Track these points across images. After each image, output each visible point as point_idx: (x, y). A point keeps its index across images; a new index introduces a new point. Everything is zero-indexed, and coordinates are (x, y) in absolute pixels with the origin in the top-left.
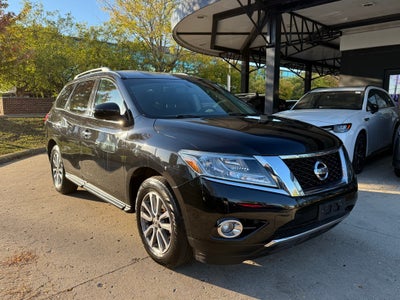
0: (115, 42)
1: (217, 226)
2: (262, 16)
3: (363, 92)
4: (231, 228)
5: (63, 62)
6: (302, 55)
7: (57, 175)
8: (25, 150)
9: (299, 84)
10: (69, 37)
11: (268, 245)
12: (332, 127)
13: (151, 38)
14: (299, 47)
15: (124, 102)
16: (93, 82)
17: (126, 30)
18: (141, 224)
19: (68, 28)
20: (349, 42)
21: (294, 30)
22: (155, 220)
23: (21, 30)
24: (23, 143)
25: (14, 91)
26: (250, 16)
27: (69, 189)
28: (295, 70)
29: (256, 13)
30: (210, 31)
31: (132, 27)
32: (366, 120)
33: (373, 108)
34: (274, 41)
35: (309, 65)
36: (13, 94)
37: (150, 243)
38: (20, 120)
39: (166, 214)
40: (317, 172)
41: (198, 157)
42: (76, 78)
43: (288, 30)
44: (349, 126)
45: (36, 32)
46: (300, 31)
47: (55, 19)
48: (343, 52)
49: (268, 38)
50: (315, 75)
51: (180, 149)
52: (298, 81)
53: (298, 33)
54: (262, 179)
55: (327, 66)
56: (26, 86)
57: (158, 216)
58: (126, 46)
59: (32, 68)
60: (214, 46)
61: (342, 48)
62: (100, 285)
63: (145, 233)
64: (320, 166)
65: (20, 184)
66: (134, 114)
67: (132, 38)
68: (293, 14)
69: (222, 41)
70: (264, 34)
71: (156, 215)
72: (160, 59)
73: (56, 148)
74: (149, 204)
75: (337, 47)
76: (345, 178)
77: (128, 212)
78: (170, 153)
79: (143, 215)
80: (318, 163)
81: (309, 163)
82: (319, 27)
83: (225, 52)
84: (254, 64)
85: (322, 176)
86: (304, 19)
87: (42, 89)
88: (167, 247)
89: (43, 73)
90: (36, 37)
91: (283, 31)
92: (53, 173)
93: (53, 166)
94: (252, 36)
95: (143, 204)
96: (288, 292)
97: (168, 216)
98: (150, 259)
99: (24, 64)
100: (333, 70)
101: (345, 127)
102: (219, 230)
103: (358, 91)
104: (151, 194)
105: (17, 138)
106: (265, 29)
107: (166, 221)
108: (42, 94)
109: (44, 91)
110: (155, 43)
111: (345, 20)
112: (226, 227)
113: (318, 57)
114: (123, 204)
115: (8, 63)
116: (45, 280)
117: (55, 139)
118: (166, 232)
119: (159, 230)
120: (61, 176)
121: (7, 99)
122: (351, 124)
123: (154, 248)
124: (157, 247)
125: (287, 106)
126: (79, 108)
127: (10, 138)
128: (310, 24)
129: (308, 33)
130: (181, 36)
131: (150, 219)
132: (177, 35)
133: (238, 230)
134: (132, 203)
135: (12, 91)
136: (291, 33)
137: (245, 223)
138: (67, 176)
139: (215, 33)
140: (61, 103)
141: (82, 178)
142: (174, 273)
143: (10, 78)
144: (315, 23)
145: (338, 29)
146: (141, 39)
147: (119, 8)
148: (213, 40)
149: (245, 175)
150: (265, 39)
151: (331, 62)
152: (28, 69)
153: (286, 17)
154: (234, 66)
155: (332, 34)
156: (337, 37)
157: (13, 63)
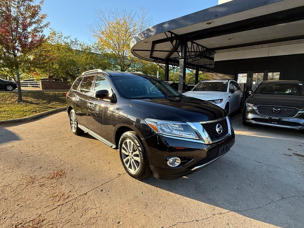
0: (100, 53)
1: (167, 161)
2: (178, 42)
3: (227, 83)
4: (174, 162)
5: (73, 63)
6: (195, 63)
7: (73, 125)
8: (54, 109)
9: (192, 76)
10: (76, 50)
11: (193, 170)
12: (213, 101)
13: (118, 52)
14: (194, 59)
15: (112, 89)
16: (93, 77)
17: (106, 47)
18: (122, 156)
19: (76, 46)
20: (219, 57)
21: (193, 50)
22: (130, 154)
23: (51, 46)
24: (53, 105)
25: (48, 78)
26: (172, 43)
27: (80, 133)
28: (191, 70)
29: (175, 41)
30: (150, 49)
31: (109, 46)
32: (229, 97)
33: (232, 91)
34: (183, 55)
35: (197, 68)
36: (47, 79)
37: (127, 166)
38: (51, 93)
39: (137, 152)
40: (217, 130)
41: (156, 123)
42: (83, 74)
43: (190, 50)
44: (221, 100)
45: (58, 47)
46: (196, 51)
47: (69, 41)
48: (215, 61)
49: (180, 54)
50: (200, 72)
51: (146, 118)
52: (191, 75)
53: (194, 52)
54: (190, 134)
55: (206, 68)
56: (54, 76)
57: (132, 153)
58: (106, 55)
59: (56, 66)
60: (151, 57)
61: (215, 60)
62: (102, 190)
63: (125, 160)
64: (219, 127)
65: (53, 129)
66: (118, 97)
67: (109, 51)
68: (193, 43)
69: (155, 54)
70: (178, 52)
71: (131, 152)
72: (123, 63)
73: (73, 111)
74: (126, 145)
75: (213, 59)
76: (230, 132)
77: (114, 149)
78: (136, 118)
79: (123, 151)
80: (217, 125)
81: (213, 125)
82: (205, 49)
83: (157, 60)
84: (171, 66)
85: (220, 132)
86: (198, 45)
87: (62, 77)
88: (137, 169)
89: (63, 69)
90: (59, 49)
91: (187, 50)
92: (71, 124)
93: (71, 120)
94: (171, 52)
95: (123, 145)
96: (202, 193)
97: (138, 153)
98: (127, 174)
99: (53, 64)
100: (209, 70)
101: (219, 101)
102: (168, 163)
103: (225, 82)
104: (128, 141)
105: (49, 102)
106: (179, 49)
107: (137, 156)
108: (62, 79)
109: (64, 78)
110: (120, 54)
111: (218, 46)
112: (171, 161)
113: (202, 64)
114: (112, 144)
115: (44, 63)
116: (72, 188)
117: (72, 106)
118: (136, 162)
119: (132, 160)
120: (76, 126)
121: (44, 81)
122: (222, 99)
123: (129, 169)
124: (131, 168)
125: (189, 89)
126: (84, 89)
127: (46, 103)
128: (200, 47)
129: (199, 52)
130: (134, 51)
131: (127, 154)
132: (133, 51)
133: (178, 162)
134: (117, 144)
135: (46, 78)
136: (191, 52)
137: (181, 158)
138: (79, 126)
139: (152, 50)
140: (75, 87)
141: (88, 128)
142: (141, 182)
143: (46, 71)
144: (203, 47)
145: (213, 50)
146: (114, 52)
147: (102, 36)
148: (151, 54)
149: (181, 133)
150: (179, 54)
151: (208, 66)
152: (54, 67)
153: (189, 44)
154: (161, 67)
155: (211, 52)
156: (213, 54)
157: (47, 63)
